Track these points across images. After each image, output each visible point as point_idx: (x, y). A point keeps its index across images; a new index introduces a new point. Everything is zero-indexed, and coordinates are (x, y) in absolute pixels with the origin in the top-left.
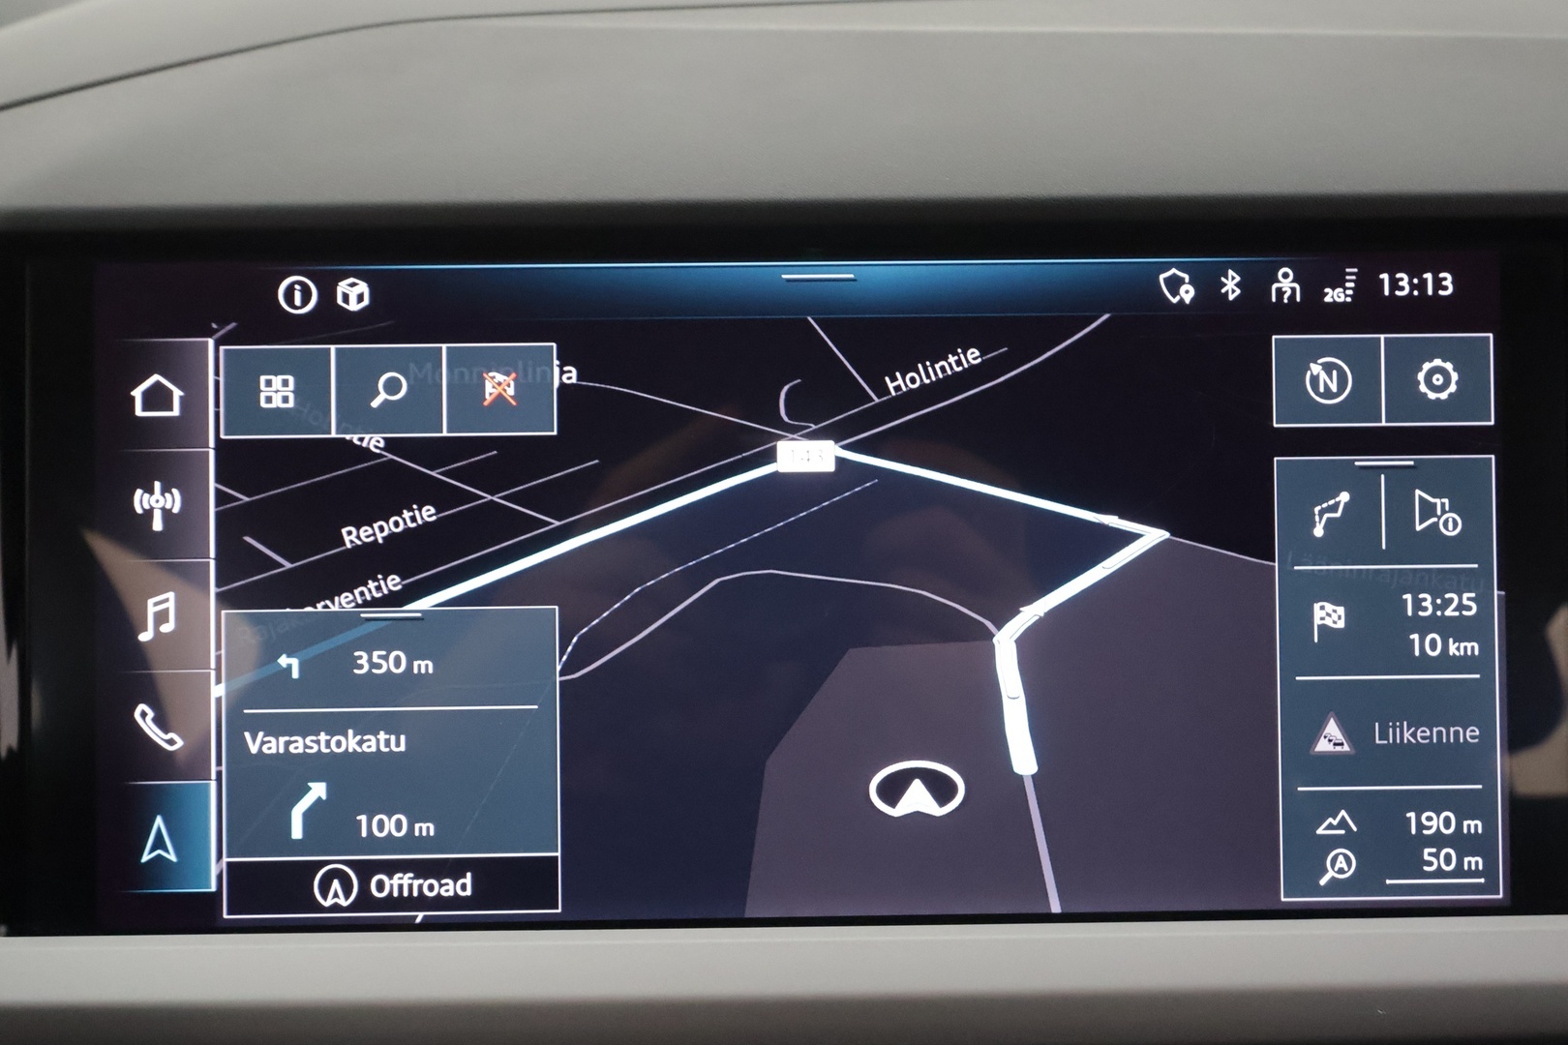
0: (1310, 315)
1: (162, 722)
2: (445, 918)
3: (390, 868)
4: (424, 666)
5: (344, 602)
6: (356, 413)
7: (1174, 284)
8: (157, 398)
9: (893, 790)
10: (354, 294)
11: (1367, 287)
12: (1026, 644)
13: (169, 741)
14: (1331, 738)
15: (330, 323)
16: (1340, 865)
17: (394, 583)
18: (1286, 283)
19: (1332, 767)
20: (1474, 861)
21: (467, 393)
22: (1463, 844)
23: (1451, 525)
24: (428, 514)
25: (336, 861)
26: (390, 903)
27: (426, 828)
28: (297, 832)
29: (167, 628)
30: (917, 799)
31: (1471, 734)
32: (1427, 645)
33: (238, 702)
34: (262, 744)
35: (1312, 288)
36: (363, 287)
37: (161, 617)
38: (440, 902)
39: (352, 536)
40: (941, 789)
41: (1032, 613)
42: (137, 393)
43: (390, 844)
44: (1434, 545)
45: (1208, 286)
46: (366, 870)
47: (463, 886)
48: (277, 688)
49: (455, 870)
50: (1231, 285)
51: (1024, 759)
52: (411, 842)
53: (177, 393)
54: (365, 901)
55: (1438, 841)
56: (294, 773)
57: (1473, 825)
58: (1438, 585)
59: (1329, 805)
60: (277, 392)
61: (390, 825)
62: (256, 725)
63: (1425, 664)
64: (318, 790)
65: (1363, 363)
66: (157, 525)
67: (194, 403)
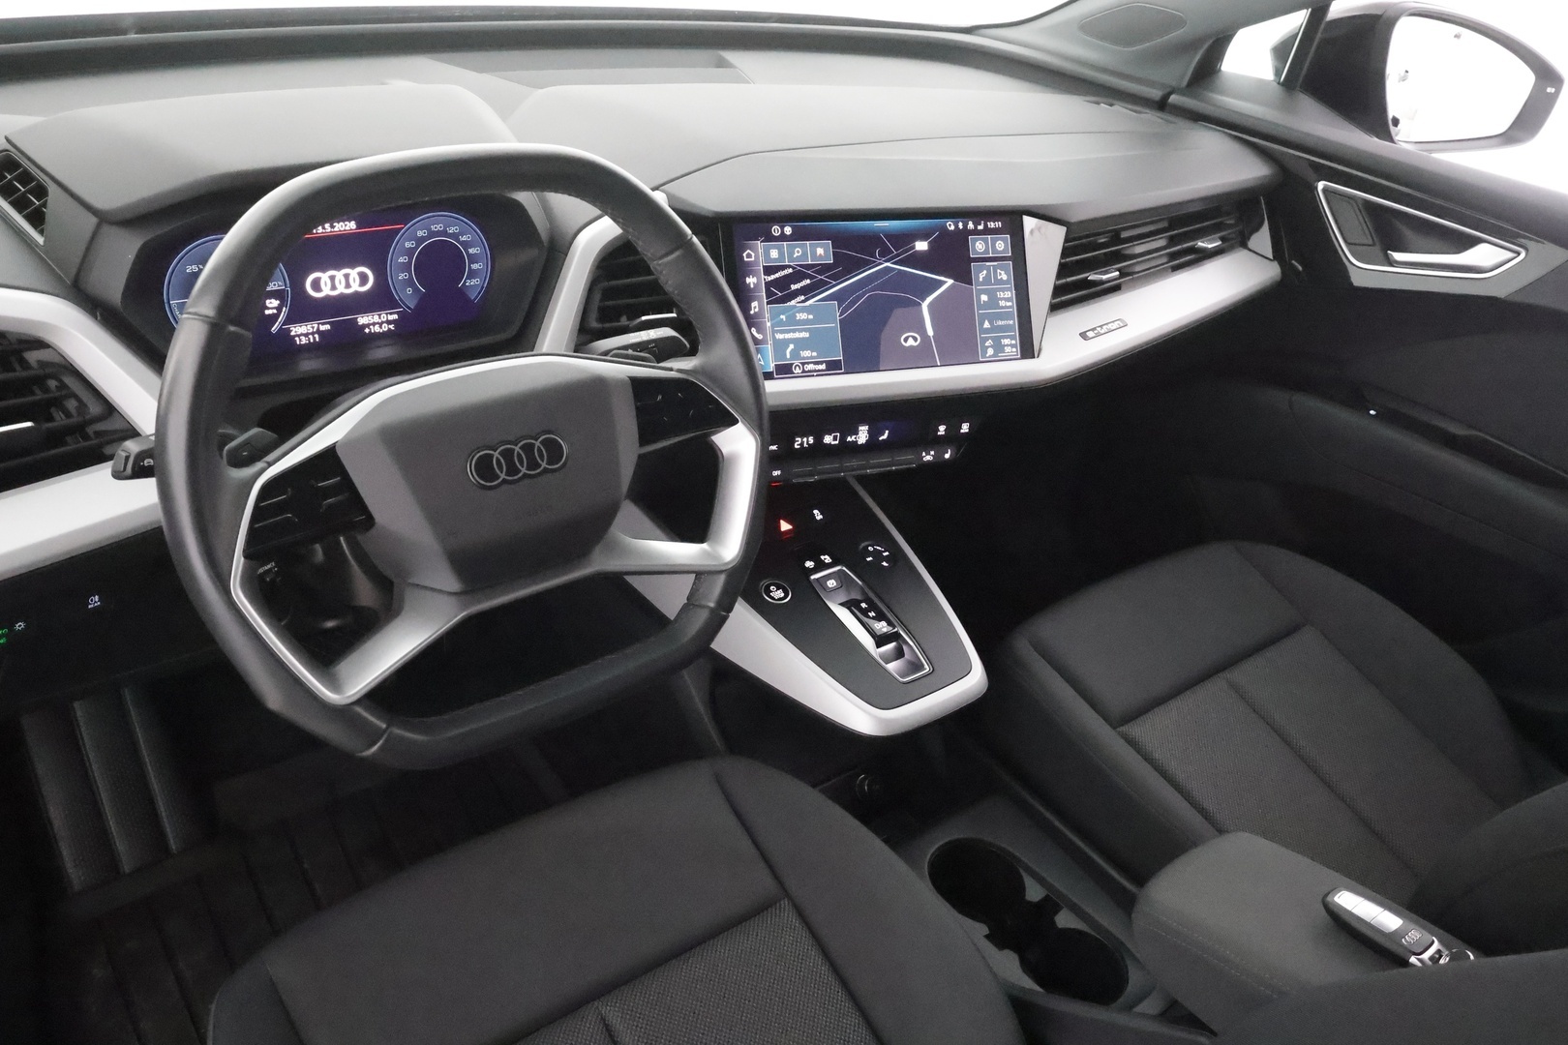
0: (975, 232)
1: (758, 332)
2: (820, 374)
3: (808, 363)
4: (811, 317)
5: (793, 303)
6: (791, 258)
7: (950, 225)
8: (749, 256)
9: (906, 340)
10: (788, 230)
11: (986, 226)
12: (930, 306)
13: (759, 336)
14: (987, 325)
15: (783, 238)
16: (990, 351)
17: (803, 298)
18: (971, 225)
19: (987, 331)
20: (1014, 350)
21: (814, 253)
22: (1012, 346)
23: (1005, 277)
24: (808, 281)
25: (796, 362)
26: (809, 371)
27: (815, 354)
28: (788, 356)
29: (757, 310)
30: (911, 342)
31: (1011, 322)
32: (1002, 303)
33: (773, 326)
34: (779, 336)
35: (976, 227)
36: (790, 229)
37: (755, 308)
38: (819, 371)
39: (794, 287)
40: (915, 339)
41: (929, 299)
42: (744, 255)
43: (808, 358)
44: (1001, 282)
45: (957, 226)
46: (803, 364)
47: (823, 367)
48: (781, 323)
49: (821, 363)
50: (961, 225)
51: (930, 332)
52: (812, 357)
53: (753, 254)
54: (804, 371)
55: (1007, 345)
56: (787, 342)
57: (1013, 342)
58: (1003, 290)
59: (987, 339)
60: (774, 254)
61: (806, 354)
62: (778, 331)
63: (1002, 308)
64: (792, 346)
65: (986, 241)
66: (752, 286)
67: (757, 257)
